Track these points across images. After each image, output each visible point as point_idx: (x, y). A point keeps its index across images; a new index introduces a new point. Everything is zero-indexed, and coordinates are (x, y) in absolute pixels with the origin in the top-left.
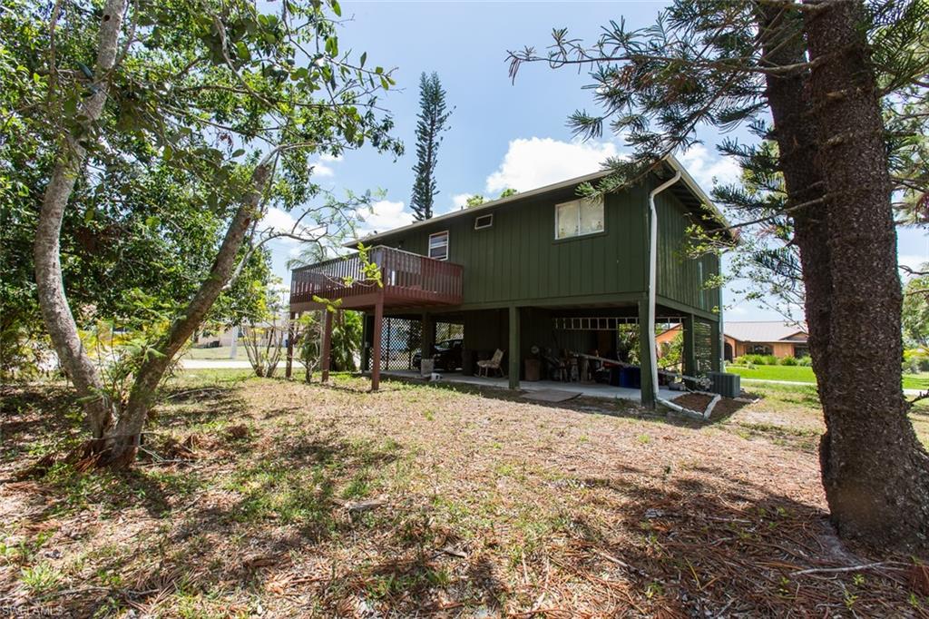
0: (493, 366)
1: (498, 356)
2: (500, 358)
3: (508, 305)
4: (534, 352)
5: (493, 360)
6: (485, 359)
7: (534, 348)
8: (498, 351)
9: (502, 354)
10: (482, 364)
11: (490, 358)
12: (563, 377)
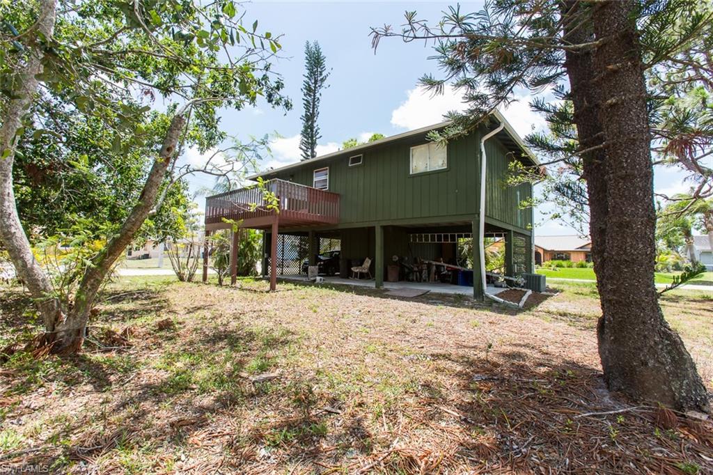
0: (364, 271)
1: (367, 263)
2: (369, 265)
3: (374, 224)
4: (394, 260)
5: (363, 266)
6: (357, 266)
7: (395, 256)
8: (367, 259)
9: (370, 261)
10: (355, 269)
11: (361, 265)
12: (416, 278)
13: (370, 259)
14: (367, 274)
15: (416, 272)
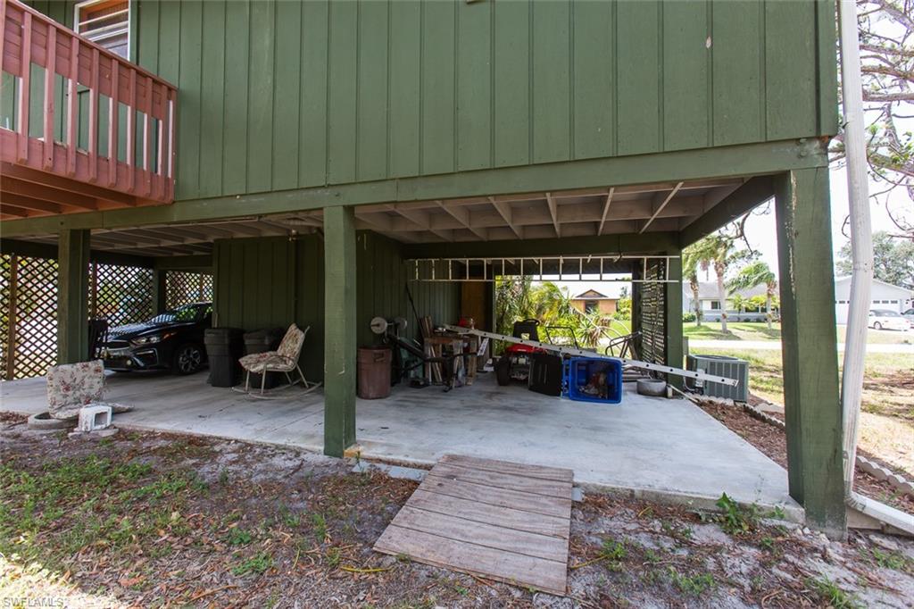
0: (281, 367)
1: (293, 342)
2: (297, 347)
3: (324, 199)
4: (376, 330)
5: (280, 352)
6: (262, 349)
7: (375, 321)
8: (293, 328)
9: (301, 336)
10: (254, 364)
11: (274, 347)
12: (433, 378)
13: (301, 328)
14: (294, 374)
15: (433, 361)
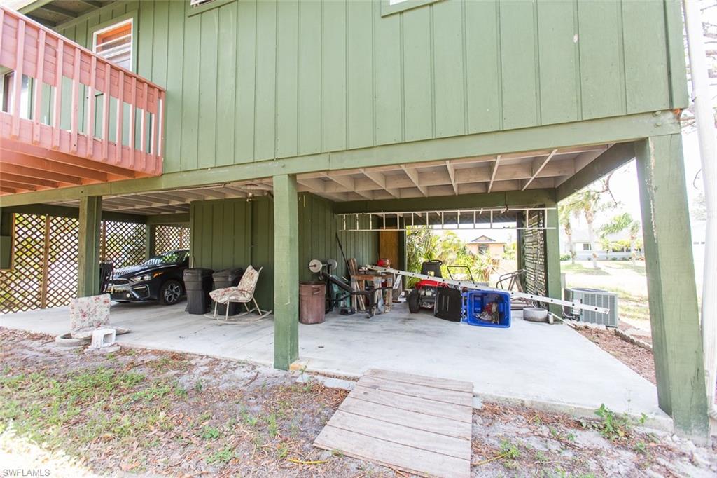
0: (241, 299)
1: (250, 279)
2: (253, 283)
3: (273, 169)
4: (313, 269)
5: (240, 287)
6: (226, 285)
7: (312, 263)
8: (250, 269)
9: (256, 275)
10: (220, 296)
11: (235, 283)
12: (358, 307)
13: (257, 269)
14: (251, 304)
15: (358, 293)
